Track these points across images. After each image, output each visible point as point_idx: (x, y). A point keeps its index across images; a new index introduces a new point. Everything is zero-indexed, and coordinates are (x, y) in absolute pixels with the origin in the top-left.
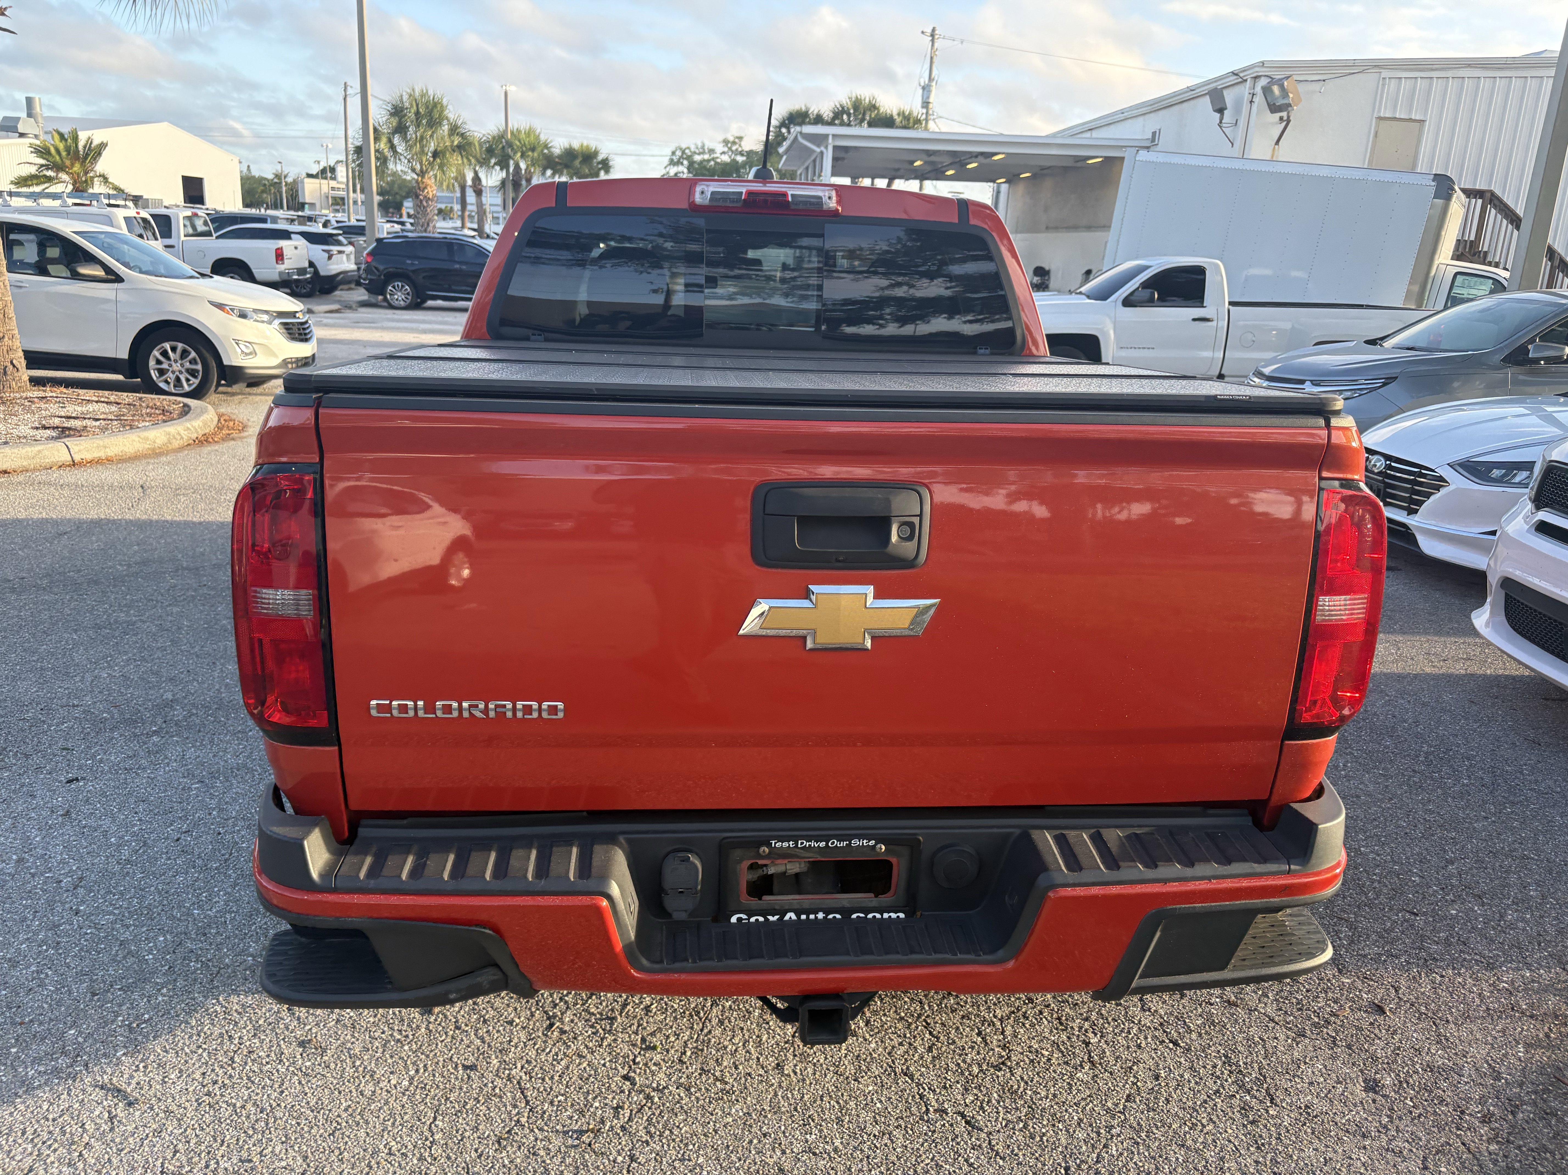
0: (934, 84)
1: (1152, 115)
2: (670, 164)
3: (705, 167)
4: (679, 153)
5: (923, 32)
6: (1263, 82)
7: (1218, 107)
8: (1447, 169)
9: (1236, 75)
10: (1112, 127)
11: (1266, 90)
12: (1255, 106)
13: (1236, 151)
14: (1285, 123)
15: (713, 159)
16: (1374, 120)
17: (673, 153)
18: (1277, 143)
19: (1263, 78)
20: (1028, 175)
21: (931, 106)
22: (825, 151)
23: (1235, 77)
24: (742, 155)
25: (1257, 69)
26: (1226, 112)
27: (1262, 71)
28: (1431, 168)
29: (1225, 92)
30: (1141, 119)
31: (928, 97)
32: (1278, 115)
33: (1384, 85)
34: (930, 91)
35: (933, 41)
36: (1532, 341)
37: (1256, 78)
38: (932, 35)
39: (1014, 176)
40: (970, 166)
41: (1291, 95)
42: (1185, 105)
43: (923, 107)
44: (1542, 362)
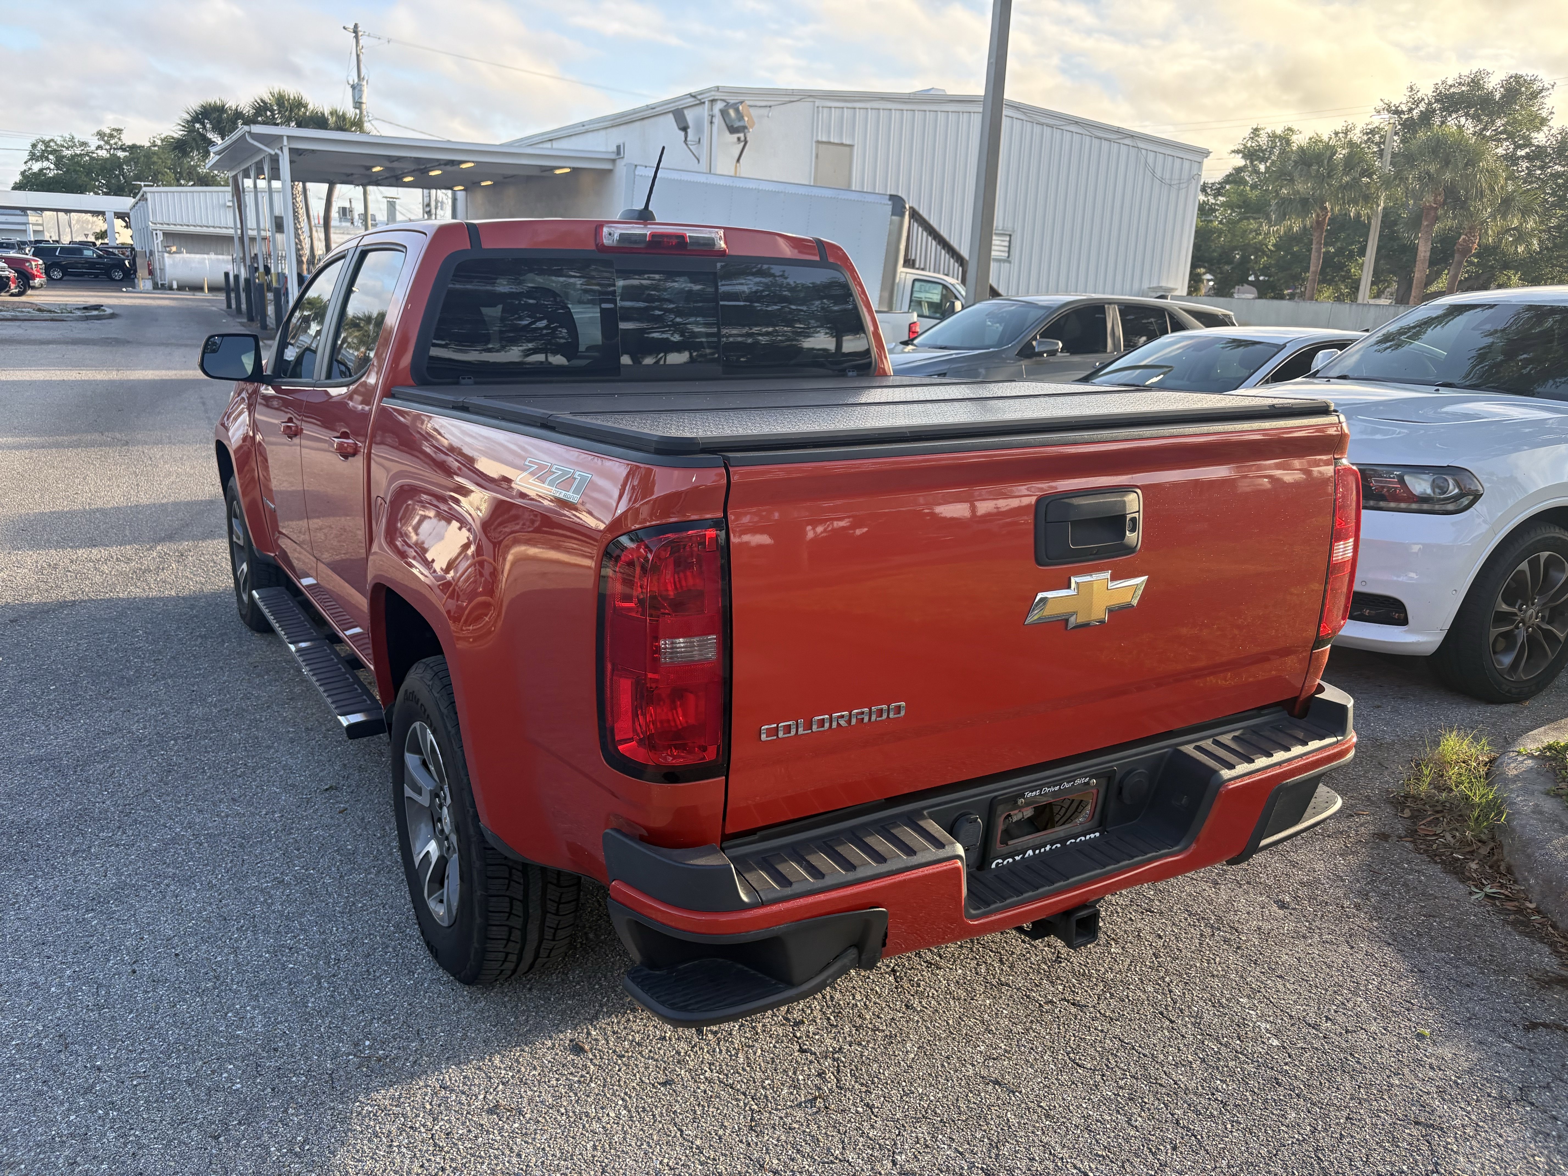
0: (365, 83)
1: (614, 129)
2: (31, 159)
3: (78, 163)
4: (41, 147)
5: (344, 28)
6: (720, 105)
7: (681, 126)
8: (898, 191)
9: (694, 97)
10: (573, 138)
11: (724, 113)
12: (715, 127)
13: (703, 166)
14: (742, 144)
15: (87, 154)
16: (814, 144)
17: (34, 146)
18: (738, 160)
19: (719, 102)
20: (489, 183)
21: (364, 106)
22: (279, 152)
23: (693, 99)
24: (124, 150)
25: (713, 93)
26: (689, 130)
27: (718, 96)
28: (886, 191)
29: (686, 112)
30: (603, 133)
31: (361, 97)
32: (736, 136)
33: (818, 112)
34: (361, 91)
35: (357, 37)
36: (1034, 338)
37: (713, 101)
38: (355, 31)
39: (474, 183)
40: (432, 173)
41: (746, 119)
42: (646, 122)
43: (355, 108)
44: (1045, 355)
